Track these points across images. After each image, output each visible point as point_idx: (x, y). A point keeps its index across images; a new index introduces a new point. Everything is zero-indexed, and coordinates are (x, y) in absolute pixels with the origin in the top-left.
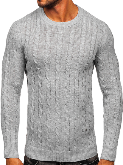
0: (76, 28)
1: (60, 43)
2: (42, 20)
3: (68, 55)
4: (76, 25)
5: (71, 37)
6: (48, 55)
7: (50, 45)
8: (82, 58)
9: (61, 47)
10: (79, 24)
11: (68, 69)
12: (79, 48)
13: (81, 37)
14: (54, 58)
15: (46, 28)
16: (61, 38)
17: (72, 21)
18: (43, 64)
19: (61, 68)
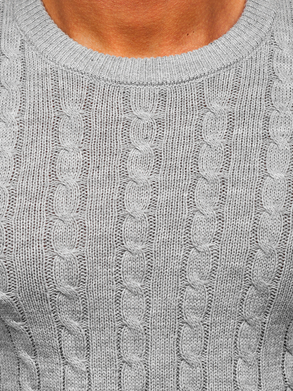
0: (236, 89)
1: (141, 174)
2: (30, 53)
3: (191, 245)
4: (238, 72)
5: (209, 138)
6: (67, 252)
7: (83, 188)
8: (274, 265)
9: (147, 199)
10: (256, 66)
11: (194, 318)
12: (258, 203)
13: (267, 137)
14: (106, 264)
15: (58, 95)
16: (145, 147)
17: (209, 47)
18: (43, 298)
19: (153, 311)
